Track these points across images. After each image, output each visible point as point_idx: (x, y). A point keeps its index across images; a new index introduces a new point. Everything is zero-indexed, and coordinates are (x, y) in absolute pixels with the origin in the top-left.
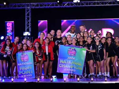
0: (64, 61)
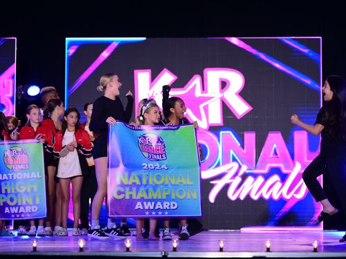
0: (131, 178)
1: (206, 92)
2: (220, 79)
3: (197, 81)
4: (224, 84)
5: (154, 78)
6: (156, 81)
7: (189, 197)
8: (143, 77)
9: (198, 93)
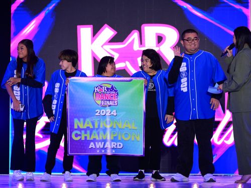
1: (144, 46)
2: (156, 34)
3: (135, 36)
4: (160, 39)
5: (95, 33)
6: (97, 36)
7: (133, 139)
8: (85, 32)
9: (136, 47)
